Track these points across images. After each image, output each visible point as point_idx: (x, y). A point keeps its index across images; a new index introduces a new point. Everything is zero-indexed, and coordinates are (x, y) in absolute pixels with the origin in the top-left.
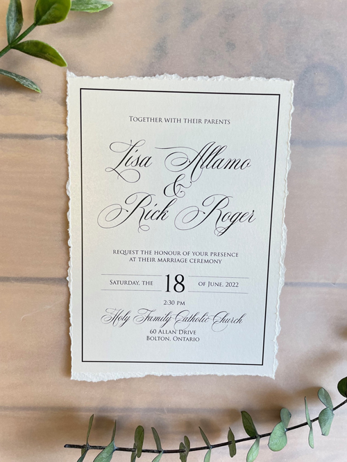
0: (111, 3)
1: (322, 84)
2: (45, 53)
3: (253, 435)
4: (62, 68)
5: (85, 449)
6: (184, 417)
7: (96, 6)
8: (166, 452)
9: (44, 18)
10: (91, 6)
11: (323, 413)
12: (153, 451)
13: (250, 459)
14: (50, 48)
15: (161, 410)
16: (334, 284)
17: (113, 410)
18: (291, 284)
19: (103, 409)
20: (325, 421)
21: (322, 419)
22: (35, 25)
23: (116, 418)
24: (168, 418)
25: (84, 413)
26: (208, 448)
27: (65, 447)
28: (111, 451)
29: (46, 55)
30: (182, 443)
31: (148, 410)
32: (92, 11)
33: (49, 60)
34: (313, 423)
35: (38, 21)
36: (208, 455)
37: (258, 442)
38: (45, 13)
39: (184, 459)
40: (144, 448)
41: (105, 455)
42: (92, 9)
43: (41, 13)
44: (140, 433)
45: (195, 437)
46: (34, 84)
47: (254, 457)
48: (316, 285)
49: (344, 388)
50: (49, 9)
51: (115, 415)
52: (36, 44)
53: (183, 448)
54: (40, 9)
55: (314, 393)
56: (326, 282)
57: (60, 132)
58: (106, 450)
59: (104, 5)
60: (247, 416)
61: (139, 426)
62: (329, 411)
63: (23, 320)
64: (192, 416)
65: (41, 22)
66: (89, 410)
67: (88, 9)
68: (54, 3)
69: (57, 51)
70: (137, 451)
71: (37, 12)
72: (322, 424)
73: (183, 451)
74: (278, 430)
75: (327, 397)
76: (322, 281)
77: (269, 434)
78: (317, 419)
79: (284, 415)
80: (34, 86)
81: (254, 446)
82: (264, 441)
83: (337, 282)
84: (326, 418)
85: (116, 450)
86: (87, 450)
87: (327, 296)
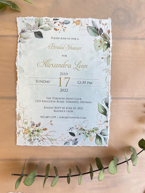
5: (21, 176)
6: (69, 162)
8: (60, 177)
15: (58, 159)
16: (133, 98)
17: (36, 160)
19: (31, 159)
21: (132, 159)
23: (37, 164)
24: (62, 163)
26: (79, 175)
27: (12, 175)
28: (34, 176)
30: (68, 173)
39: (69, 182)
41: (31, 177)
49: (141, 144)
51: (37, 162)
53: (68, 175)
56: (130, 97)
70: (46, 176)
72: (133, 161)
73: (68, 177)
74: (112, 164)
75: (134, 150)
76: (128, 97)
77: (108, 168)
83: (134, 97)
84: (134, 157)
85: (37, 176)
86: (23, 176)
87: (130, 103)
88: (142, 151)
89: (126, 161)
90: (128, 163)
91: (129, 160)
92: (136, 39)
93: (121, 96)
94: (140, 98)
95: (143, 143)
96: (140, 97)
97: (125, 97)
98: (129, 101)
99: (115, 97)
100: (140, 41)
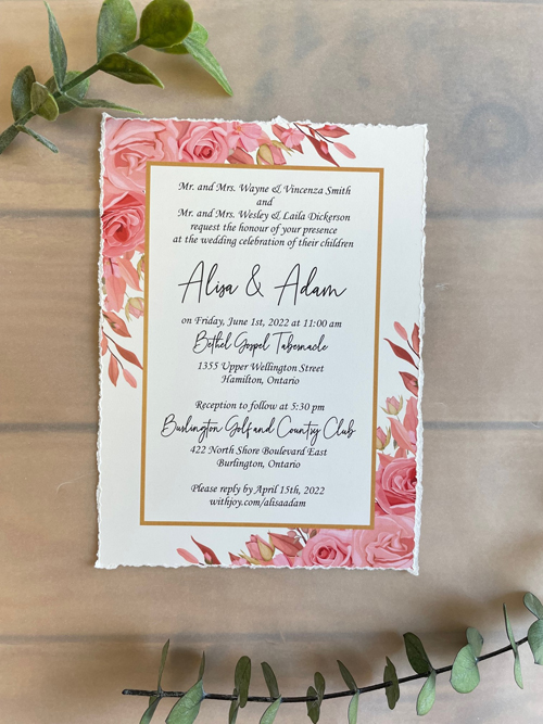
5: (154, 697)
6: (312, 647)
8: (285, 700)
12: (265, 700)
13: (423, 708)
16: (536, 423)
17: (199, 637)
18: (471, 426)
19: (183, 637)
20: (539, 641)
21: (532, 638)
23: (205, 651)
24: (287, 649)
25: (153, 644)
26: (353, 693)
27: (123, 693)
28: (198, 698)
30: (311, 688)
31: (254, 636)
37: (432, 681)
39: (314, 714)
40: (250, 695)
41: (188, 703)
44: (243, 668)
47: (429, 706)
48: (508, 425)
51: (204, 646)
53: (312, 695)
55: (519, 600)
56: (524, 420)
60: (414, 641)
61: (243, 657)
63: (60, 490)
64: (325, 645)
66: (160, 638)
70: (239, 699)
72: (535, 646)
73: (312, 701)
74: (463, 659)
75: (538, 607)
76: (517, 420)
77: (450, 668)
78: (526, 639)
81: (427, 687)
83: (540, 421)
84: (539, 636)
85: (206, 697)
86: (160, 698)
87: (527, 443)
89: (510, 648)
90: (516, 654)
91: (520, 642)
93: (493, 419)
97: (506, 420)
98: (522, 433)
99: (472, 420)
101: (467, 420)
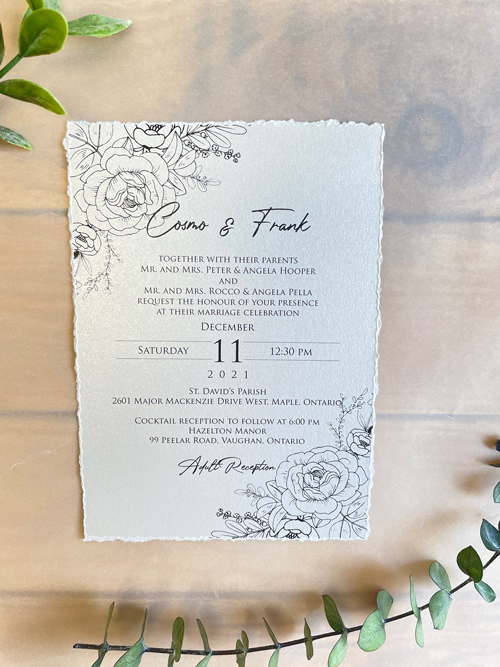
0: (129, 22)
1: (430, 135)
2: (35, 96)
3: (339, 629)
4: (60, 116)
6: (242, 604)
7: (106, 28)
8: (215, 653)
9: (32, 47)
10: (99, 27)
11: (436, 597)
12: (198, 653)
13: (334, 662)
14: (41, 89)
15: (212, 595)
16: (451, 416)
17: (143, 595)
18: (390, 416)
19: (129, 594)
20: (439, 609)
21: (433, 606)
22: (20, 56)
23: (148, 607)
24: (220, 605)
25: (102, 600)
26: (274, 647)
27: (74, 647)
28: (139, 653)
29: (37, 99)
30: (239, 641)
31: (192, 594)
32: (101, 35)
33: (41, 105)
34: (422, 612)
35: (25, 51)
36: (275, 657)
37: (344, 639)
38: (32, 40)
39: (241, 662)
40: (184, 648)
41: (129, 658)
42: (100, 32)
43: (27, 40)
44: (179, 628)
45: (259, 632)
46: (22, 138)
47: (340, 660)
48: (425, 417)
49: (465, 562)
50: (38, 35)
51: (146, 603)
52: (22, 84)
53: (240, 648)
54: (25, 35)
55: (425, 568)
56: (440, 413)
57: (61, 206)
58: (131, 652)
59: (118, 26)
60: (330, 602)
61: (179, 618)
62: (445, 595)
63: (14, 470)
64: (253, 602)
65: (27, 52)
66: (109, 595)
67: (95, 33)
68: (44, 28)
69: (52, 95)
70: (175, 652)
71: (22, 39)
72: (435, 613)
73: (240, 652)
74: (372, 621)
75: (443, 574)
76: (434, 412)
77: (360, 628)
78: (427, 606)
79: (381, 600)
80: (22, 141)
81: (339, 645)
82: (352, 637)
83: (455, 413)
84: (440, 604)
85: (146, 651)
86: (106, 651)
87: (441, 433)
88: (465, 583)
89: (411, 613)
90: (418, 618)
91: (423, 608)
92: (475, 218)
93: (412, 412)
94: (474, 416)
95: (471, 560)
96: (476, 413)
97: (423, 412)
98: (438, 424)
100: (489, 226)
101: (388, 412)
